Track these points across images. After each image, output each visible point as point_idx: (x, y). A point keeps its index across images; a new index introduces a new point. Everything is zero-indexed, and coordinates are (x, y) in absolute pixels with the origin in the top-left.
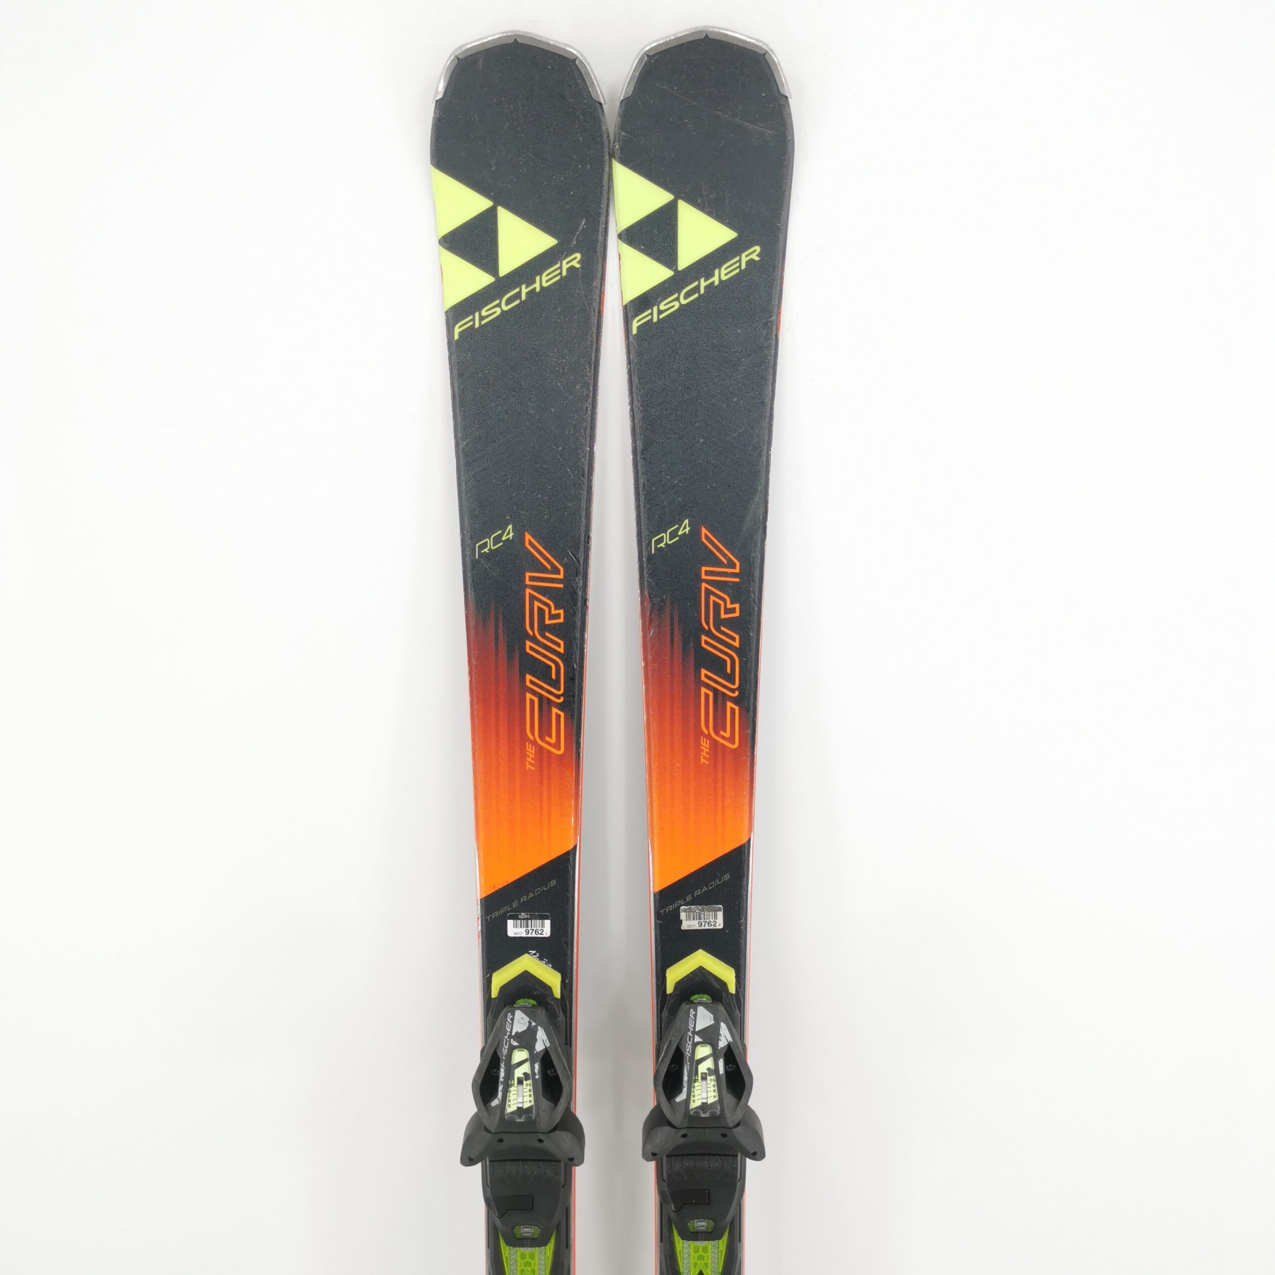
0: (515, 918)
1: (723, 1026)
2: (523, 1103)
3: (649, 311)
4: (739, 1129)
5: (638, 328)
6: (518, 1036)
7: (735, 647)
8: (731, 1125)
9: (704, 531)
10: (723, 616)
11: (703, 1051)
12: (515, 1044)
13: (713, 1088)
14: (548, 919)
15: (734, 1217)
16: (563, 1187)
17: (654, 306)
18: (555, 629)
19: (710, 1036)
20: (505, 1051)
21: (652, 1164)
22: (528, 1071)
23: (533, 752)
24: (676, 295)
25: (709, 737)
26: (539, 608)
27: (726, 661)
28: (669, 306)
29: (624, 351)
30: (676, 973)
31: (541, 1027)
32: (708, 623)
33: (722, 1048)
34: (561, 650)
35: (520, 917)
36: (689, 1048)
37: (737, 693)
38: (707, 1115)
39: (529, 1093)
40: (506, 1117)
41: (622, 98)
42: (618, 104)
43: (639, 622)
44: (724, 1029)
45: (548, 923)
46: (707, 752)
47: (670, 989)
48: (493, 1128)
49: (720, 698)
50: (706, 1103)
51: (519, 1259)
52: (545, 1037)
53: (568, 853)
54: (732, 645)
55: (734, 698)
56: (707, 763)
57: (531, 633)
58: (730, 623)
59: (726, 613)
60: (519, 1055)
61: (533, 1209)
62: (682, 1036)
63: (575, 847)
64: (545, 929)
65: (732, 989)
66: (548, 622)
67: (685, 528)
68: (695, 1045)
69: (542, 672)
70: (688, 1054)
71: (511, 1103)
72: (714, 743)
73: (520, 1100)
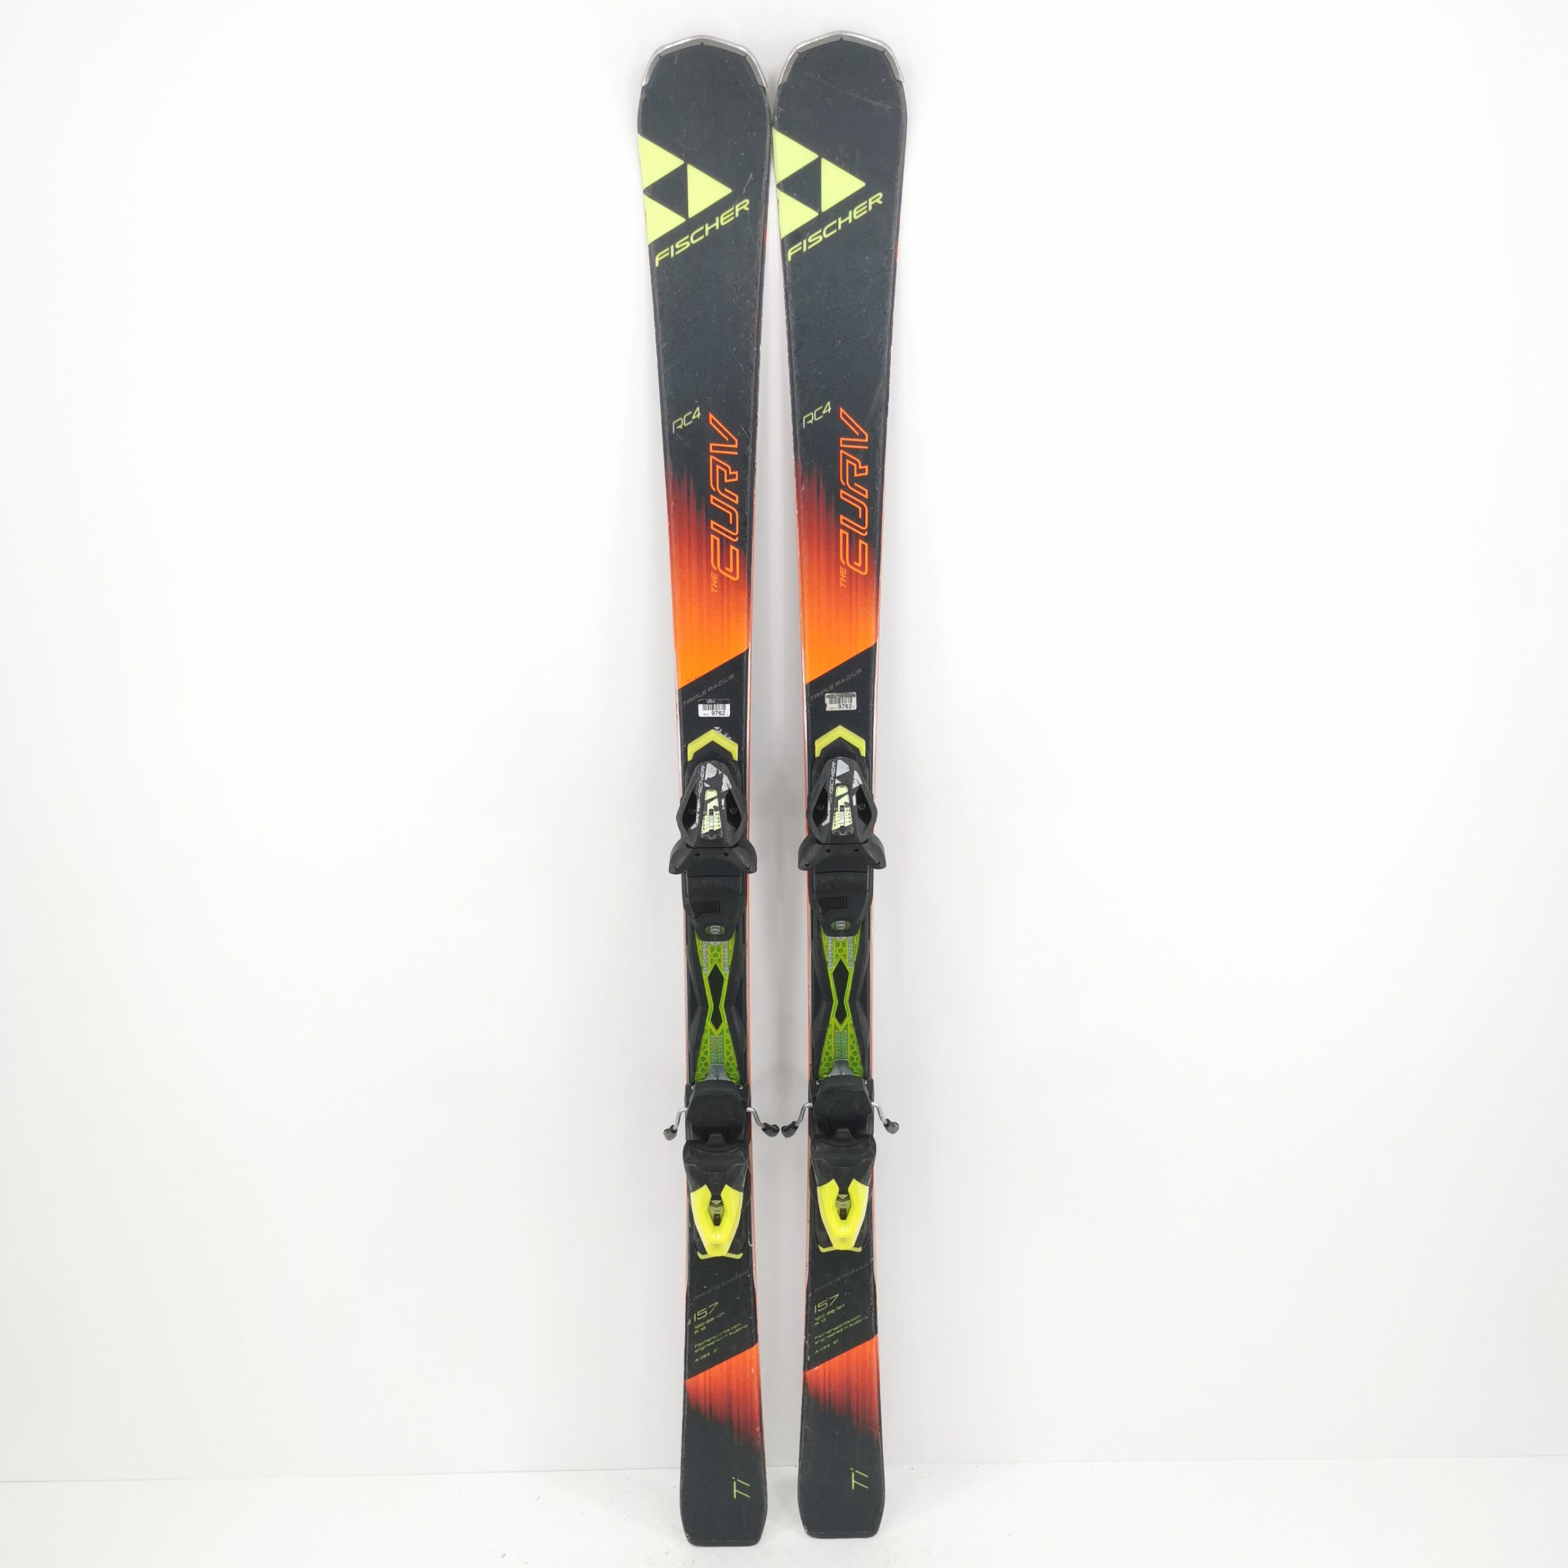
0: (704, 703)
1: (856, 773)
2: (713, 826)
3: (800, 243)
4: (867, 844)
5: (792, 256)
6: (709, 781)
7: (865, 498)
8: (862, 841)
9: (842, 410)
10: (856, 475)
11: (841, 790)
12: (707, 786)
13: (848, 816)
14: (727, 703)
15: (864, 919)
16: (741, 896)
17: (804, 238)
18: (731, 486)
19: (846, 780)
20: (700, 791)
21: (806, 873)
22: (717, 805)
23: (716, 579)
24: (820, 231)
25: (846, 566)
26: (720, 470)
27: (858, 509)
28: (815, 239)
29: (782, 274)
30: (821, 743)
31: (726, 775)
32: (845, 480)
33: (855, 788)
34: (737, 502)
35: (708, 702)
36: (831, 788)
37: (866, 533)
38: (844, 834)
39: (718, 820)
40: (702, 837)
41: (780, 83)
42: (777, 86)
43: (794, 480)
44: (856, 776)
45: (728, 706)
46: (844, 579)
47: (817, 754)
48: (692, 844)
49: (854, 538)
50: (844, 827)
51: (709, 951)
52: (728, 782)
53: (742, 655)
54: (863, 497)
55: (865, 537)
56: (845, 586)
57: (714, 489)
58: (861, 480)
59: (858, 473)
60: (710, 794)
61: (719, 912)
62: (827, 781)
63: (748, 650)
64: (726, 711)
65: (863, 753)
66: (726, 481)
67: (828, 409)
68: (836, 786)
69: (723, 518)
70: (831, 793)
71: (705, 827)
72: (850, 571)
73: (712, 824)
